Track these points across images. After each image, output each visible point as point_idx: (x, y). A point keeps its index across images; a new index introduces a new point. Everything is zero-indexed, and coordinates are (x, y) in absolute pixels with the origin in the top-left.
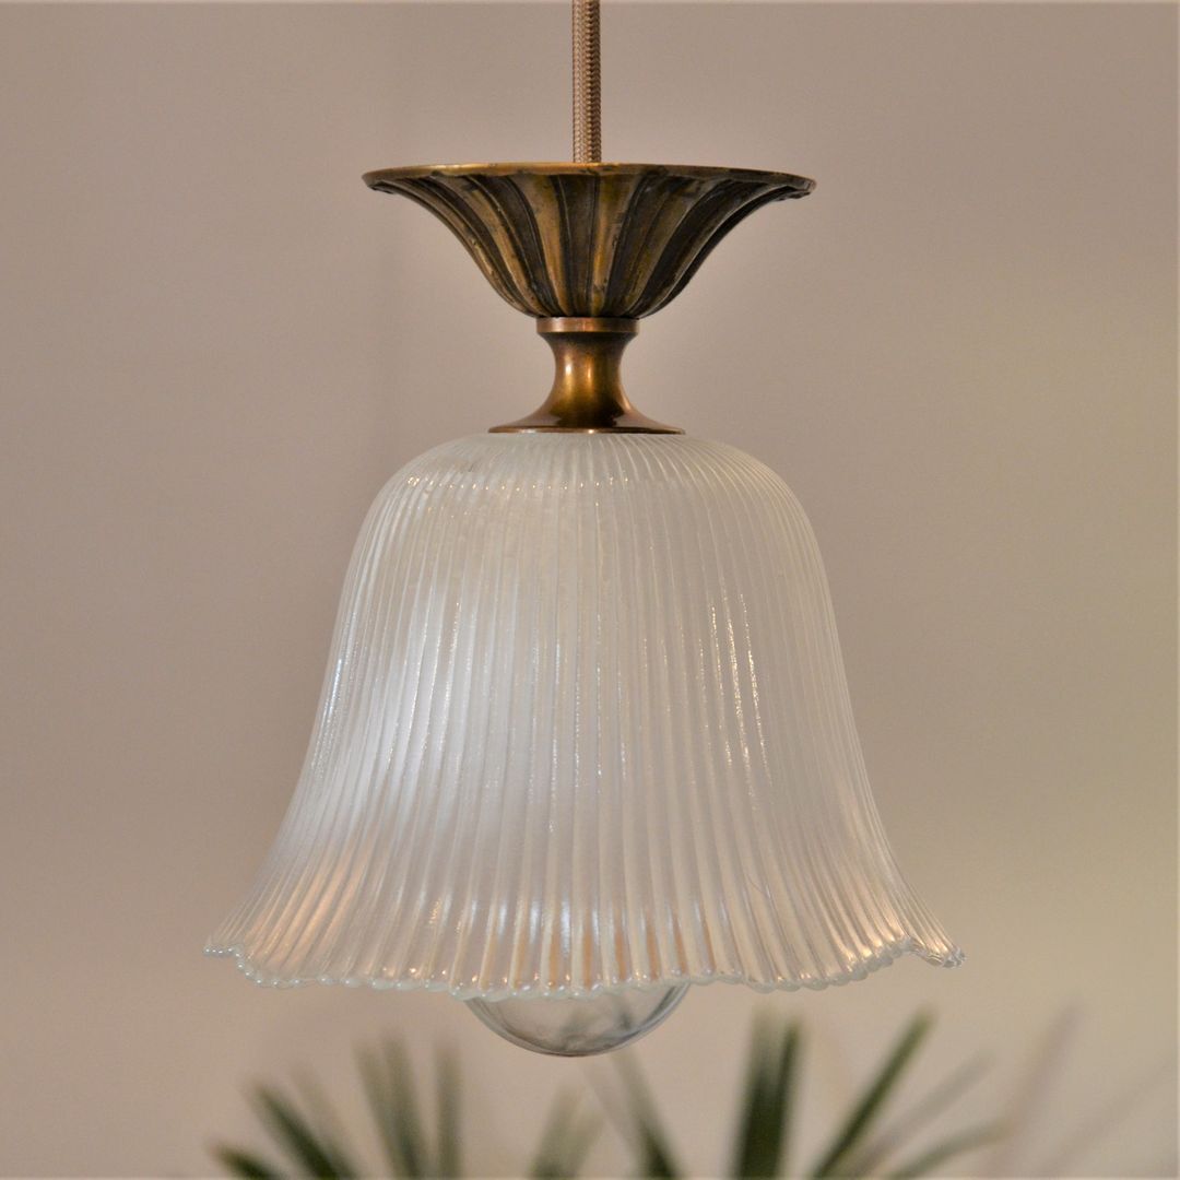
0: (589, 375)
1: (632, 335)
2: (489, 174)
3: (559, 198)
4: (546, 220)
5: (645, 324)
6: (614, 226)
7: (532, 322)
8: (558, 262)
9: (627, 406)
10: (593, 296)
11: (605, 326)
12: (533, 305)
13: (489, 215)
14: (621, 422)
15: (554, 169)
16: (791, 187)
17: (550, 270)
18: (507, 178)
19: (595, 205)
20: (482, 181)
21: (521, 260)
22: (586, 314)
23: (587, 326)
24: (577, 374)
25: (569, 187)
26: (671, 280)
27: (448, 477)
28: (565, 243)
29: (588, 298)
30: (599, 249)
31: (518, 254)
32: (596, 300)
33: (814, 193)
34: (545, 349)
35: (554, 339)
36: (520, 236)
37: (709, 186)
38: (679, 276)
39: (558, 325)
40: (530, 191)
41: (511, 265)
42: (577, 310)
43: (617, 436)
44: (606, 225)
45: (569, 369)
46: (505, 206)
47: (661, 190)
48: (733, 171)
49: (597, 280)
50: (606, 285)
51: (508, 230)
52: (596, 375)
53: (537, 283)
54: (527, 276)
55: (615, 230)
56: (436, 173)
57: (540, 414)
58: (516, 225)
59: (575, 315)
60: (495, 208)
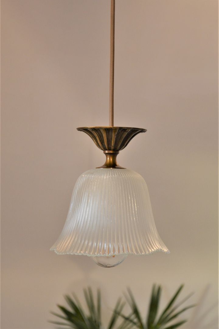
0: (111, 160)
1: (118, 153)
2: (95, 128)
3: (106, 132)
4: (104, 135)
5: (120, 152)
7: (103, 151)
8: (106, 142)
9: (117, 164)
10: (112, 147)
11: (114, 152)
12: (103, 149)
13: (96, 135)
14: (116, 167)
15: (105, 127)
16: (143, 131)
17: (105, 143)
18: (98, 129)
19: (112, 133)
20: (95, 129)
22: (111, 150)
23: (111, 152)
24: (110, 159)
25: (108, 130)
26: (124, 145)
27: (88, 175)
28: (107, 139)
29: (111, 147)
30: (113, 140)
31: (100, 141)
32: (112, 148)
33: (147, 132)
34: (105, 155)
35: (106, 154)
36: (100, 138)
37: (130, 130)
38: (125, 144)
39: (107, 152)
40: (102, 131)
41: (99, 142)
42: (109, 149)
43: (115, 169)
44: (114, 136)
45: (108, 159)
46: (98, 133)
47: (122, 131)
48: (133, 128)
49: (112, 145)
50: (114, 145)
52: (113, 159)
53: (103, 145)
54: (102, 144)
55: (115, 137)
56: (87, 128)
57: (104, 166)
58: (100, 136)
59: (109, 150)
60: (96, 133)
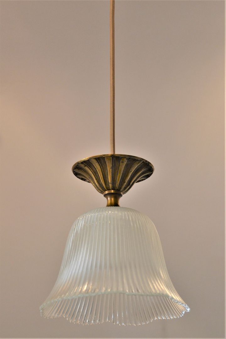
0: (113, 199)
6: (110, 170)
11: (115, 191)
21: (97, 180)
22: (110, 190)
24: (110, 200)
31: (96, 179)
32: (111, 186)
34: (105, 199)
35: (106, 196)
36: (96, 175)
37: (126, 160)
39: (107, 192)
49: (110, 181)
50: (112, 182)
51: (94, 174)
53: (100, 184)
54: (98, 183)
58: (94, 173)
59: (108, 190)
60: (90, 170)
